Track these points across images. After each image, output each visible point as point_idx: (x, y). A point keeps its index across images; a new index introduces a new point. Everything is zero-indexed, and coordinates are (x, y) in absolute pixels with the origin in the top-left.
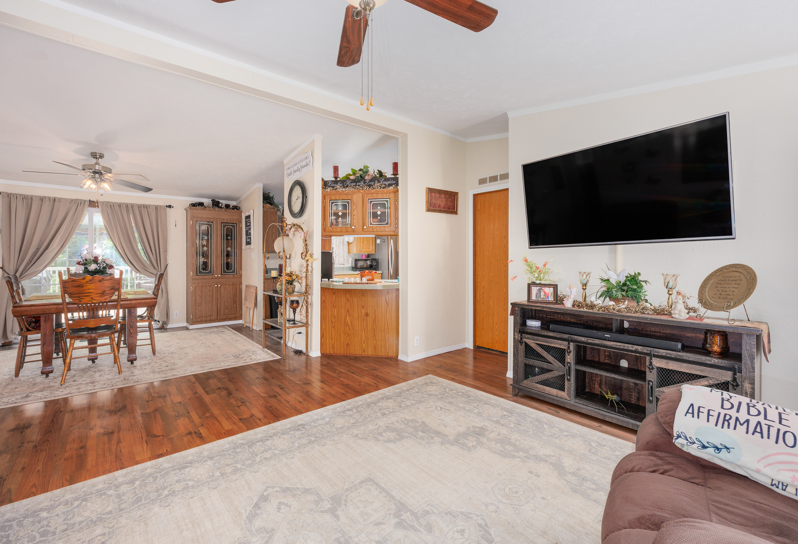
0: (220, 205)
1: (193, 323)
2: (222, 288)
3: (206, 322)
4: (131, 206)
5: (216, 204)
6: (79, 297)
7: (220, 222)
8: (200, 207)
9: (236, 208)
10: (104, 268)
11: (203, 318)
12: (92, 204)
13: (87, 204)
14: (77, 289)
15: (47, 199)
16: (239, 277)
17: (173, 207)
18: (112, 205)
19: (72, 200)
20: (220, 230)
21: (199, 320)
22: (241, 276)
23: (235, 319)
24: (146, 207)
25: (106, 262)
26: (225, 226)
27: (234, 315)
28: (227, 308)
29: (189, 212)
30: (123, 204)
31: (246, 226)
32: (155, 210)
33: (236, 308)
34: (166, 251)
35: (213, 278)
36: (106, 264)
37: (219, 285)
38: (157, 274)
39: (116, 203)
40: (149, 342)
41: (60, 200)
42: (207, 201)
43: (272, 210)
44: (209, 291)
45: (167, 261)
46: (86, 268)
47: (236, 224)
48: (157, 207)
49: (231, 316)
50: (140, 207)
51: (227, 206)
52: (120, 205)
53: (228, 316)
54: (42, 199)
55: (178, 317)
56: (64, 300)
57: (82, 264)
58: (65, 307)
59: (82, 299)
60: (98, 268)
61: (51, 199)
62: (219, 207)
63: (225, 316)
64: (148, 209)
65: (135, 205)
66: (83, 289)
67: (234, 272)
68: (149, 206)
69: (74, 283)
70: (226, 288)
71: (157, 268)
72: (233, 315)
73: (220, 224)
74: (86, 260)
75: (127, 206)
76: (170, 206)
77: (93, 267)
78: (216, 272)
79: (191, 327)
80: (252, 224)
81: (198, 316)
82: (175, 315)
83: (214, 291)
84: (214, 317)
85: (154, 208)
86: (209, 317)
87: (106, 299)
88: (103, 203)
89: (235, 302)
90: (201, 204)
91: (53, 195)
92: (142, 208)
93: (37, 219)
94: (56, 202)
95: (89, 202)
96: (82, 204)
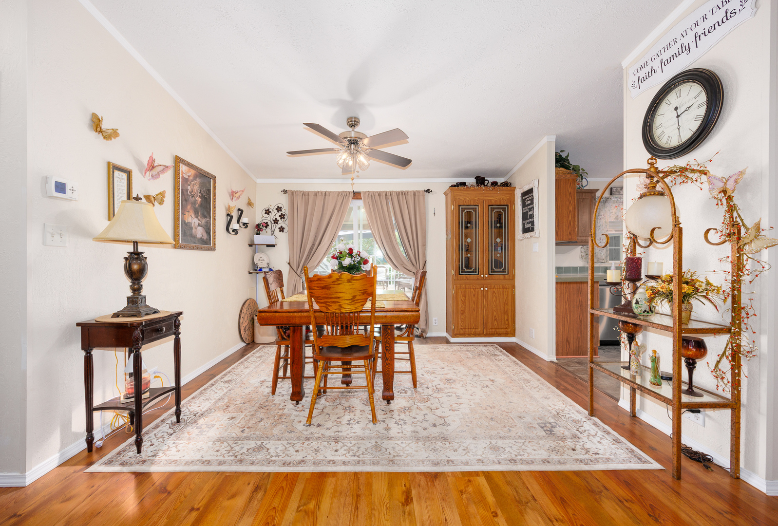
0: (486, 182)
1: (455, 335)
2: (490, 293)
3: (469, 335)
4: (390, 194)
5: (480, 181)
6: (325, 303)
7: (487, 204)
8: (462, 188)
9: (506, 184)
10: (359, 262)
11: (467, 330)
12: (356, 195)
13: (352, 195)
14: (324, 291)
15: (320, 193)
16: (511, 278)
17: (432, 191)
18: (373, 195)
19: (339, 193)
20: (487, 215)
21: (462, 332)
22: (514, 277)
23: (506, 335)
24: (404, 193)
25: (361, 255)
26: (492, 210)
27: (505, 330)
28: (495, 320)
29: (449, 195)
30: (382, 192)
31: (524, 205)
32: (413, 196)
33: (508, 320)
34: (424, 245)
35: (478, 279)
36: (361, 258)
37: (486, 289)
38: (417, 272)
39: (376, 192)
40: (407, 356)
41: (330, 193)
42: (471, 181)
43: (568, 176)
44: (474, 296)
45: (425, 257)
46: (340, 263)
47: (508, 205)
48: (415, 193)
49: (500, 330)
50: (398, 194)
51: (494, 184)
52: (379, 194)
53: (497, 330)
54: (316, 194)
55: (437, 324)
56: (311, 306)
57: (336, 258)
58: (312, 315)
59: (329, 305)
60: (353, 263)
61: (323, 193)
62: (485, 186)
63: (493, 330)
64: (406, 196)
65: (394, 193)
66: (329, 292)
67: (504, 271)
68: (408, 192)
69: (320, 282)
70: (494, 292)
71: (415, 265)
72: (503, 330)
73: (487, 207)
74: (341, 253)
76: (428, 191)
77: (347, 261)
78: (482, 271)
79: (452, 340)
80: (535, 201)
81: (460, 327)
82: (434, 322)
83: (480, 295)
84: (479, 330)
85: (413, 194)
86: (474, 330)
87: (356, 308)
88: (365, 193)
89: (506, 312)
90: (464, 184)
91: (324, 190)
92: (401, 196)
93: (312, 215)
94: (327, 196)
95: (353, 193)
96: (347, 197)
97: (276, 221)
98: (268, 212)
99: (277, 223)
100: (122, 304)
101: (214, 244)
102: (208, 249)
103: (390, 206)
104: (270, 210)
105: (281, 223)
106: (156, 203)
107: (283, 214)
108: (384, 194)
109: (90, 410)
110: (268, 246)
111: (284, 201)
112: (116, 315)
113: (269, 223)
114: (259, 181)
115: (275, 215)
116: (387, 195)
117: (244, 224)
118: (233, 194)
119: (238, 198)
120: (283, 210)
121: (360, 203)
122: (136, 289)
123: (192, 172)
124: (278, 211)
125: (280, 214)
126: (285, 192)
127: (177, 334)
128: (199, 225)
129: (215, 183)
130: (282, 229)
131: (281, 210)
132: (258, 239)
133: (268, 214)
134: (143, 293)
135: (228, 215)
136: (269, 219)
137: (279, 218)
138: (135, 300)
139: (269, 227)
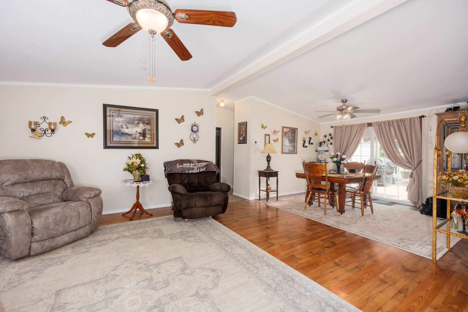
4: (391, 122)
12: (370, 125)
17: (425, 116)
18: (379, 123)
19: (359, 125)
24: (403, 120)
32: (409, 121)
39: (382, 122)
41: (354, 125)
45: (421, 158)
48: (410, 119)
50: (398, 121)
52: (384, 123)
54: (347, 126)
64: (404, 122)
65: (394, 121)
68: (405, 119)
75: (389, 122)
76: (423, 116)
87: (320, 175)
88: (375, 123)
92: (400, 122)
93: (345, 136)
94: (352, 127)
95: (367, 124)
96: (364, 126)
97: (329, 140)
98: (325, 136)
99: (329, 141)
100: (266, 168)
101: (297, 152)
102: (294, 153)
103: (392, 129)
104: (326, 135)
105: (331, 141)
106: (276, 142)
107: (332, 137)
108: (387, 122)
109: (260, 190)
110: (325, 151)
111: (332, 131)
112: (265, 170)
113: (326, 141)
114: (322, 123)
115: (328, 137)
116: (390, 123)
117: (311, 143)
118: (306, 133)
119: (308, 134)
120: (332, 135)
121: (371, 129)
122: (269, 164)
123: (288, 130)
124: (330, 136)
125: (330, 137)
126: (332, 127)
127: (277, 177)
128: (291, 146)
129: (297, 130)
130: (331, 144)
131: (331, 135)
132: (319, 149)
133: (326, 137)
134: (270, 165)
135: (304, 141)
136: (326, 139)
137: (330, 139)
138: (268, 167)
139: (326, 143)
